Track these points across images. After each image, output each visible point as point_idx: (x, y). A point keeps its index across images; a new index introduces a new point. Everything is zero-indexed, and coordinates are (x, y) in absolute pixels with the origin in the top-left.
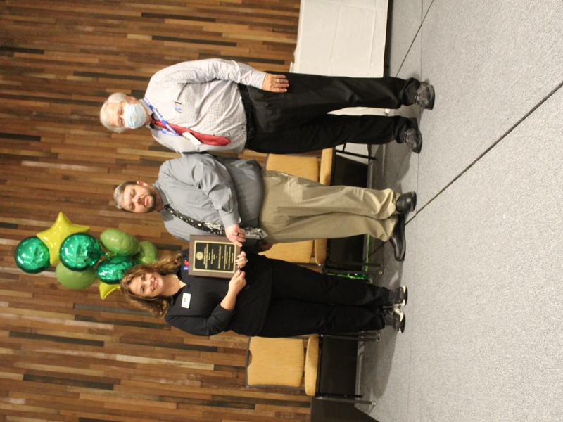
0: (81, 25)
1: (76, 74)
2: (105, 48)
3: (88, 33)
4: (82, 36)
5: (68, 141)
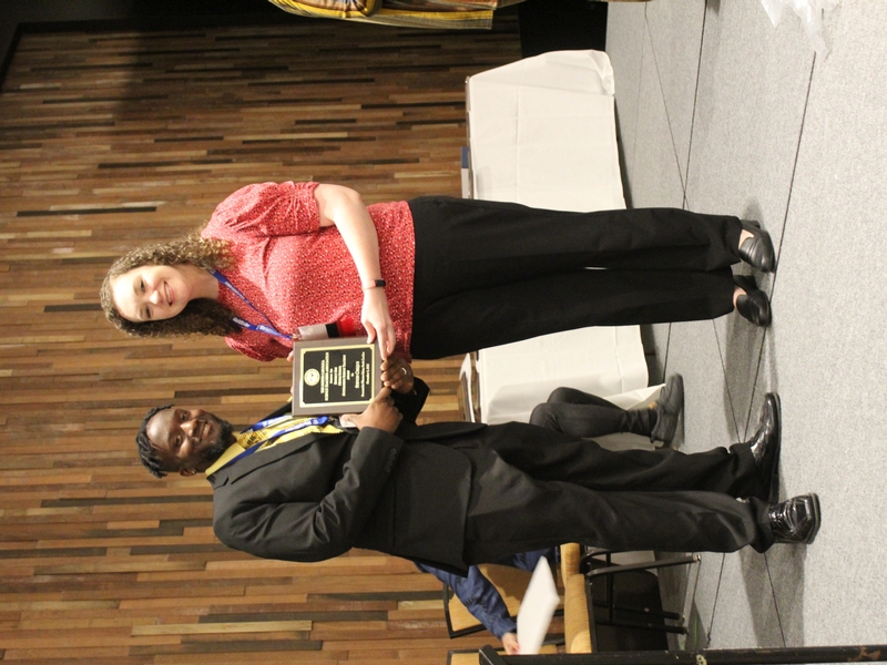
0: (56, 423)
1: (45, 504)
2: (104, 456)
3: (70, 434)
4: (57, 440)
5: (26, 625)
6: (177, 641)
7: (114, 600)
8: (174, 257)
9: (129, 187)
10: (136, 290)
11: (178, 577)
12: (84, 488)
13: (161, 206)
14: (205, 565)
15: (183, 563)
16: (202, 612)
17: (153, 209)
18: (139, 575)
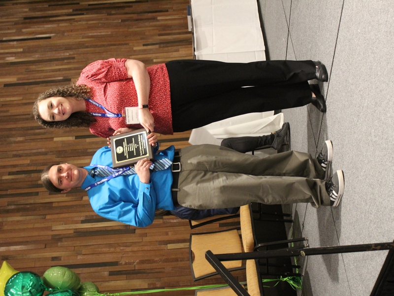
0: (12, 137)
1: (10, 174)
2: (35, 151)
3: (19, 142)
4: (14, 145)
5: (6, 228)
6: (72, 232)
7: (43, 215)
8: (66, 92)
9: (38, 28)
10: (48, 107)
11: (71, 203)
12: (27, 166)
13: (53, 36)
14: (82, 198)
15: (72, 197)
16: (82, 219)
17: (50, 38)
18: (54, 204)
